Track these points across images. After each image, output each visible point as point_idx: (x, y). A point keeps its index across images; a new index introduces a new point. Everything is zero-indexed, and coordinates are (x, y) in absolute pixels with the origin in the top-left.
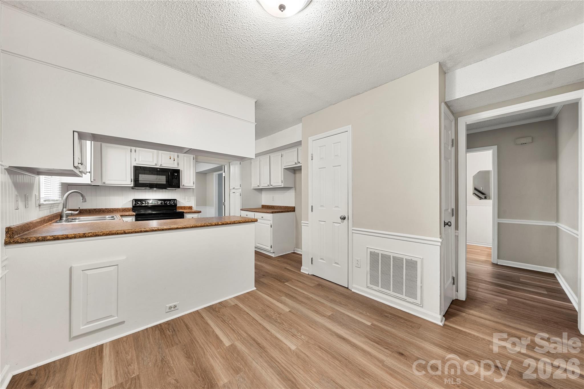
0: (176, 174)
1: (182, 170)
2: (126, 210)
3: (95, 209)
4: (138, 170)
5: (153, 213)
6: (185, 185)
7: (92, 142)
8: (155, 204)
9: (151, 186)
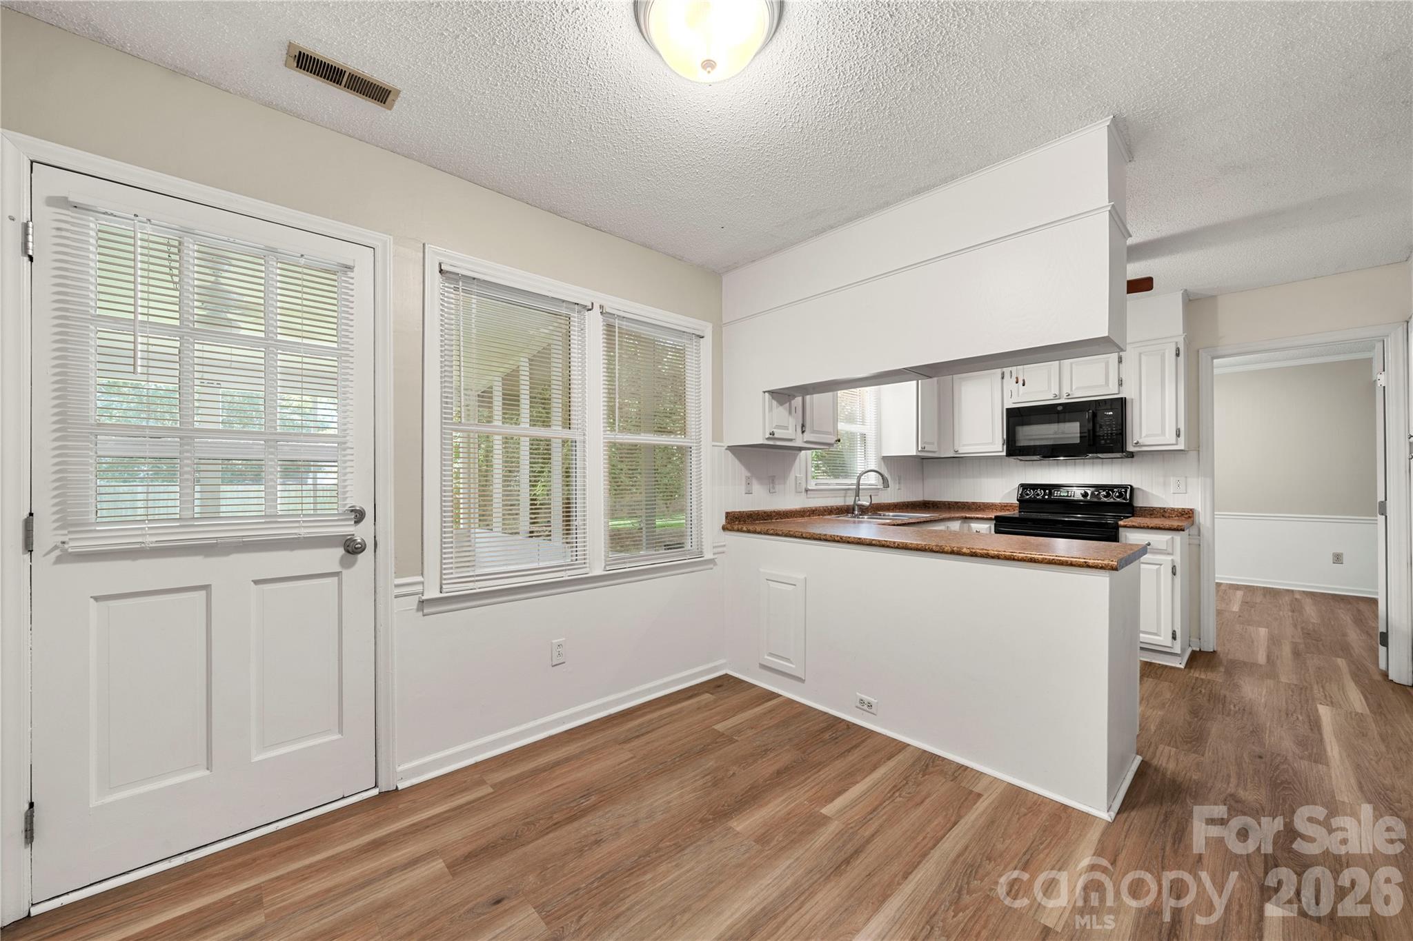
0: (1111, 413)
1: (1133, 397)
2: (1007, 508)
3: (957, 503)
4: (1017, 417)
5: (1066, 519)
6: (1142, 441)
7: (920, 381)
8: (1067, 496)
9: (1052, 452)
